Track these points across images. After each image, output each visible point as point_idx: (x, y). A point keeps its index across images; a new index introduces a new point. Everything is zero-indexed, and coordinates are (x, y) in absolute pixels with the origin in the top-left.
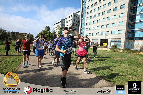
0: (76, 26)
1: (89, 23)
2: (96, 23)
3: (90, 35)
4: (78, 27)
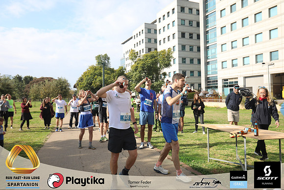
1: (228, 27)
2: (250, 24)
3: (237, 65)
4: (198, 41)
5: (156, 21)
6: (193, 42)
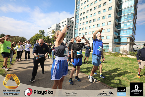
1: (82, 29)
2: (88, 29)
4: (72, 32)
5: (60, 24)
6: (71, 32)
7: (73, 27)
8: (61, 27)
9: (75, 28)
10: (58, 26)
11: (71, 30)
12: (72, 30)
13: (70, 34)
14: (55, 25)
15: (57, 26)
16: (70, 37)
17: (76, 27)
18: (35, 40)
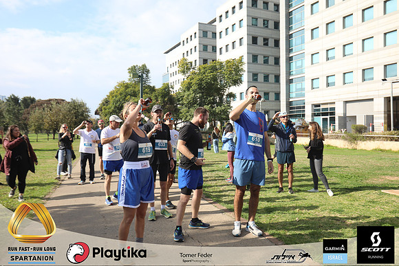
0: (266, 44)
1: (323, 29)
2: (355, 24)
3: (333, 84)
4: (275, 49)
5: (214, 21)
6: (269, 51)
7: (277, 25)
8: (223, 34)
9: (289, 28)
10: (210, 35)
11: (271, 42)
12: (277, 43)
13: (266, 62)
14: (196, 29)
15: (205, 34)
16: (266, 78)
17: (293, 25)
18: (115, 107)
